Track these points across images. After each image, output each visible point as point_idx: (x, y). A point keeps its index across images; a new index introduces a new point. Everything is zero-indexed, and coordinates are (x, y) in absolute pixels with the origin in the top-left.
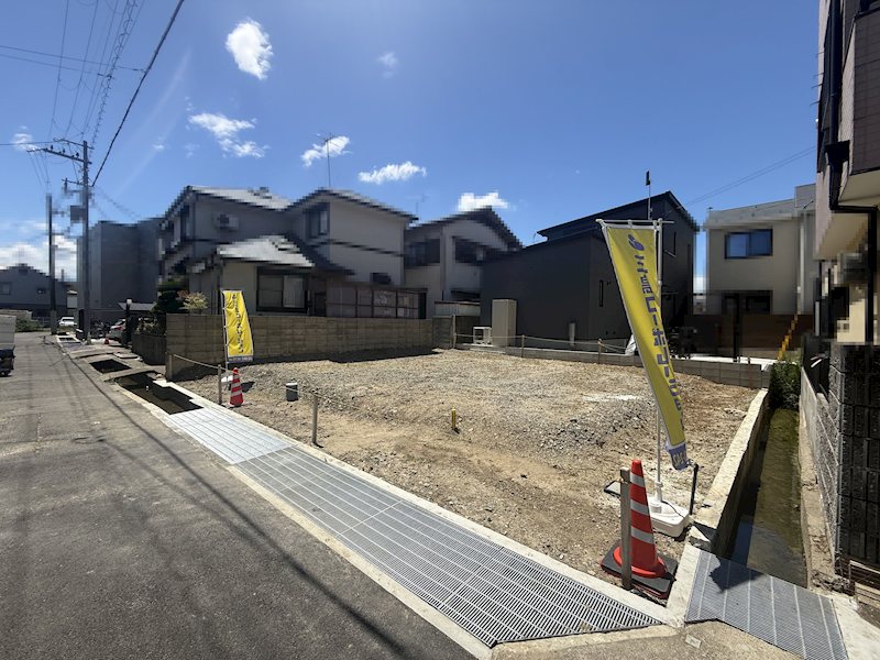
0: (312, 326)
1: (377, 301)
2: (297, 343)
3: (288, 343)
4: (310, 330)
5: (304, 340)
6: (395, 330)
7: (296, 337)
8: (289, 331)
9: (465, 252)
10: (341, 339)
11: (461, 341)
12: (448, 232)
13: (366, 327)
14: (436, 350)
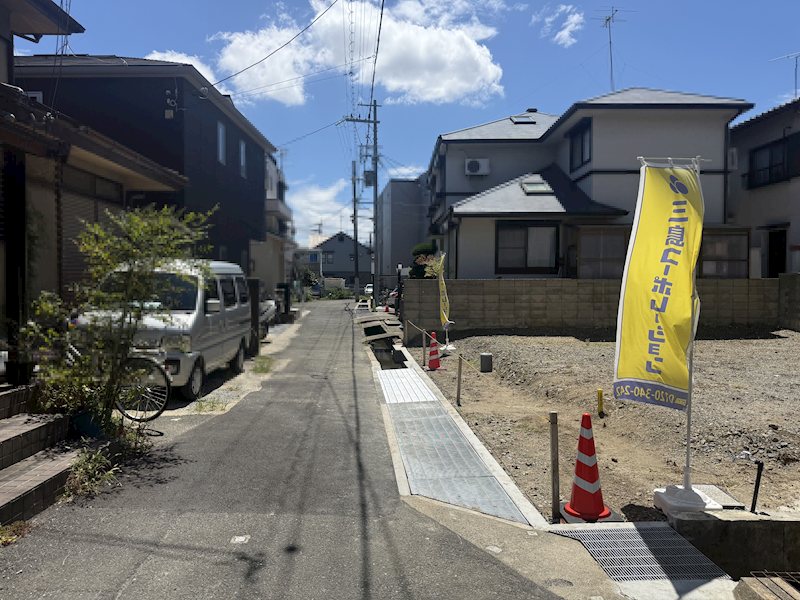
0: (556, 291)
2: (536, 312)
3: (524, 313)
4: (554, 297)
5: (546, 308)
7: (536, 305)
8: (524, 298)
10: (600, 309)
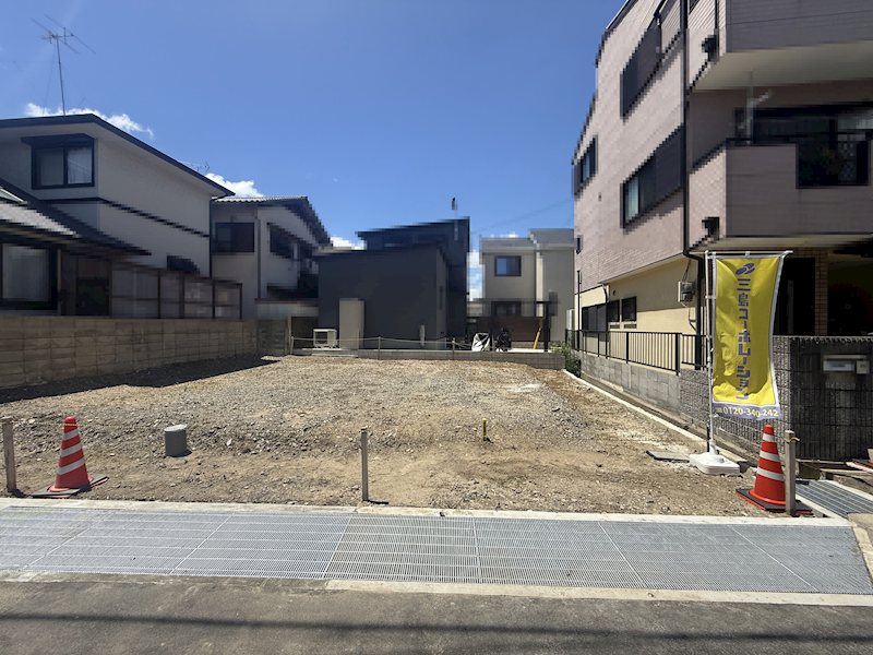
1: (188, 296)
3: (40, 363)
4: (85, 340)
5: (73, 356)
6: (214, 336)
7: (59, 351)
8: (42, 342)
9: (281, 243)
10: (138, 351)
11: (298, 345)
12: (264, 216)
13: (176, 333)
14: (266, 358)
